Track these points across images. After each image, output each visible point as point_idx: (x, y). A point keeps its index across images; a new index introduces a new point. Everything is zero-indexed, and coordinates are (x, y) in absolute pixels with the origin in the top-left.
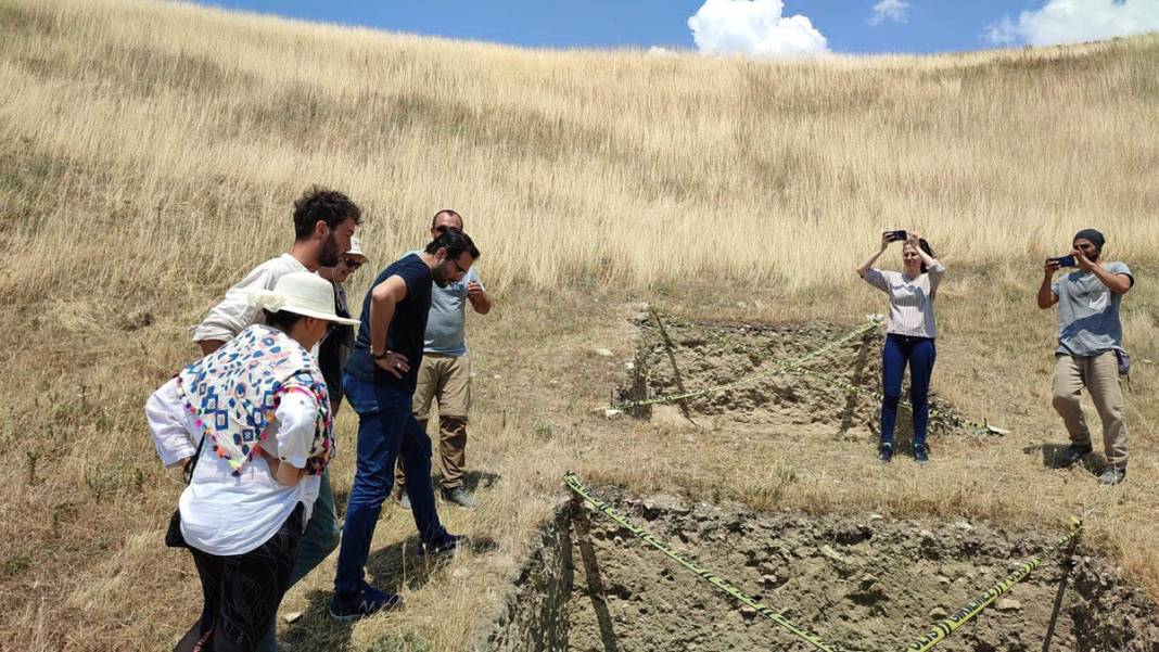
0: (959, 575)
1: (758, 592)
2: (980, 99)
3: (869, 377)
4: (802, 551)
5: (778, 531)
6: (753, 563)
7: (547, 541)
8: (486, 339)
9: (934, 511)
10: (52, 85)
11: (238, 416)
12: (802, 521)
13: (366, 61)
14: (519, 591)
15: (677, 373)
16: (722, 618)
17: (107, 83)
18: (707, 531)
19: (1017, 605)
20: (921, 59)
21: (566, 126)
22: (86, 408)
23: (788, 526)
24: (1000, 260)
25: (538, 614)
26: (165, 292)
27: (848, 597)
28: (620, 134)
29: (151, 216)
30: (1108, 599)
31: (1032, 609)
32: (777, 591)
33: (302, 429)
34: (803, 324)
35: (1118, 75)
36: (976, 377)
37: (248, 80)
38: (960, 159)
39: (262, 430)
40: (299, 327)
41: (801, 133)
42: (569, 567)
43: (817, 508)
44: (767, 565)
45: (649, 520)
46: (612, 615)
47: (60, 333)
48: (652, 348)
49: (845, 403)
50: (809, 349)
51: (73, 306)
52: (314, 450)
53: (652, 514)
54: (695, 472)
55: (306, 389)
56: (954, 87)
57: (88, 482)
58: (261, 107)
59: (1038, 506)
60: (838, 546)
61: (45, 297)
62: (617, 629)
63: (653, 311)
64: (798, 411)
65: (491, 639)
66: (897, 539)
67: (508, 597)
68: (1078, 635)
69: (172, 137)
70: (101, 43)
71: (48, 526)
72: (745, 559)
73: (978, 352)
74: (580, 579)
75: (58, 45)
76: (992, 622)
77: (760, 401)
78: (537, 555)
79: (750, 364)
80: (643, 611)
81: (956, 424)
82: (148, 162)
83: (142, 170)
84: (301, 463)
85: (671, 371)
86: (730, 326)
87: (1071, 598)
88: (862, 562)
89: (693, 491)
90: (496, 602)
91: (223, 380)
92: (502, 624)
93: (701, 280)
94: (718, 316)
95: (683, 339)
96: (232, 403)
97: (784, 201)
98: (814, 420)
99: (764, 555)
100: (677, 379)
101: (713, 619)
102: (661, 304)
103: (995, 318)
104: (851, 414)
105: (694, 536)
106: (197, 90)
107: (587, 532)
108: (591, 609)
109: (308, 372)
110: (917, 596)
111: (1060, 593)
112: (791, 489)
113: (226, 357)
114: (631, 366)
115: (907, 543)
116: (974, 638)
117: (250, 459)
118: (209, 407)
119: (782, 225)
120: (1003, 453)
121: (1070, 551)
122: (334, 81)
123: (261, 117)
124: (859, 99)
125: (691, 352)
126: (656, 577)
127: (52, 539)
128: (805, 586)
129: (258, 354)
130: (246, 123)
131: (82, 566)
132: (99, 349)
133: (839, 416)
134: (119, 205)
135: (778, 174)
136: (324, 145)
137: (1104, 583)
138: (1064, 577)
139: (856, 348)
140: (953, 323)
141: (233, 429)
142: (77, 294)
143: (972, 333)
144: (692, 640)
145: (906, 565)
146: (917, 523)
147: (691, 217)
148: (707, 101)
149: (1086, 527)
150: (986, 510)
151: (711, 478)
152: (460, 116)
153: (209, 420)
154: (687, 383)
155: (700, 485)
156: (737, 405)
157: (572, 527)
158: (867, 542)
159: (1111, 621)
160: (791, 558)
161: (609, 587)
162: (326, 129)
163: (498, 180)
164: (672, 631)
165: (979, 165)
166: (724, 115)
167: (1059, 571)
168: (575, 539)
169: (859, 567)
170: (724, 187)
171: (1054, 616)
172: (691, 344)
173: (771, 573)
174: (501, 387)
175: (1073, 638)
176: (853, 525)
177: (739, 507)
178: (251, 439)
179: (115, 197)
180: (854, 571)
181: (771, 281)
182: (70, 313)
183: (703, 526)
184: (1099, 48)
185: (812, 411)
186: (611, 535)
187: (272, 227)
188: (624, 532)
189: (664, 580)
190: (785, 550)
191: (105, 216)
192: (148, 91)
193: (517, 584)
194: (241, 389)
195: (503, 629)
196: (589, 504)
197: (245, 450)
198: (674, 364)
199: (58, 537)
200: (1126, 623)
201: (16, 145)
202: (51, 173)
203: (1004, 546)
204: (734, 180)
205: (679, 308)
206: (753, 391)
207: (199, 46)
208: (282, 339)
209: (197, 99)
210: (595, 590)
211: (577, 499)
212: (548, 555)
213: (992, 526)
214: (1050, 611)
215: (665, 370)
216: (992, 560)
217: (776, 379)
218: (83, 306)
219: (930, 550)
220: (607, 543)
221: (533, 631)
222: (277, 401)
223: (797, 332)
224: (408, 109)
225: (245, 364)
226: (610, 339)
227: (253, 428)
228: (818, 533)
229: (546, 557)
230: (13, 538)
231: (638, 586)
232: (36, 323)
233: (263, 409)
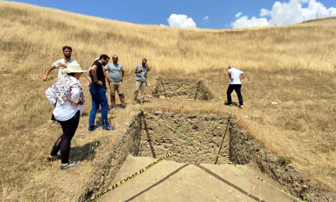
0: (211, 123)
1: (176, 128)
2: (222, 38)
3: (199, 90)
4: (184, 120)
5: (180, 117)
6: (175, 123)
7: (136, 119)
8: (126, 82)
9: (207, 112)
10: (28, 27)
11: (62, 93)
12: (184, 115)
13: (100, 25)
14: (130, 128)
15: (164, 89)
16: (170, 133)
17: (40, 27)
18: (167, 117)
19: (220, 128)
20: (212, 30)
21: (143, 40)
22: (38, 96)
23: (182, 116)
24: (224, 68)
25: (134, 133)
26: (56, 72)
27: (192, 128)
28: (154, 42)
29: (52, 57)
30: (235, 126)
31: (223, 128)
32: (179, 128)
33: (77, 95)
34: (188, 80)
35: (246, 35)
36: (218, 89)
37: (73, 27)
38: (218, 49)
39: (67, 96)
40: (76, 75)
41: (190, 43)
42: (141, 125)
43: (187, 112)
44: (178, 123)
45: (156, 115)
46: (150, 133)
47: (32, 81)
48: (159, 85)
49: (195, 95)
50: (189, 85)
51: (34, 75)
52: (80, 99)
53: (157, 115)
54: (165, 107)
55: (77, 87)
56: (218, 36)
57: (39, 110)
58: (77, 34)
59: (225, 111)
60: (191, 119)
61: (28, 73)
62: (150, 136)
63: (160, 77)
64: (186, 96)
65: (124, 137)
66: (201, 117)
67: (127, 129)
68: (230, 132)
69: (56, 39)
70: (38, 17)
71: (29, 119)
72: (174, 122)
73: (218, 85)
74: (143, 127)
75: (28, 18)
76: (216, 131)
77: (180, 94)
78: (134, 122)
79: (178, 88)
80: (155, 132)
81: (213, 98)
82: (51, 45)
83: (49, 46)
84: (77, 102)
85: (163, 89)
86: (174, 80)
87: (229, 126)
88: (195, 122)
89: (165, 110)
90: (125, 130)
91: (59, 86)
92: (126, 134)
93: (169, 72)
94: (172, 78)
95: (165, 83)
96: (61, 90)
97: (186, 57)
98: (190, 98)
99: (177, 121)
100: (164, 91)
101: (168, 133)
102: (161, 76)
103: (222, 79)
104: (196, 97)
105: (165, 119)
106: (62, 29)
107: (144, 118)
108: (145, 132)
109: (78, 84)
110: (204, 127)
111: (227, 126)
112: (182, 109)
113: (60, 81)
114: (155, 88)
115: (202, 118)
116: (213, 134)
117: (65, 102)
118: (57, 92)
119: (185, 61)
120: (220, 102)
121: (229, 118)
122: (93, 29)
123: (77, 36)
124: (200, 37)
125: (167, 85)
126: (158, 126)
127: (30, 121)
128: (184, 126)
129: (67, 80)
130: (73, 37)
131: (37, 126)
132: (41, 84)
133: (194, 97)
134: (44, 54)
135: (185, 51)
136: (91, 42)
137: (234, 123)
138: (228, 123)
139: (197, 84)
140: (214, 80)
141: (61, 96)
142: (35, 73)
143: (218, 82)
144: (164, 137)
145: (202, 122)
146: (204, 114)
147: (167, 60)
148: (172, 36)
149: (232, 114)
150: (216, 112)
151: (168, 108)
152: (121, 37)
153: (57, 94)
154: (166, 91)
155: (166, 109)
156: (176, 95)
157: (142, 117)
158: (196, 118)
159: (235, 130)
160: (182, 122)
161: (149, 128)
162: (91, 39)
163: (129, 51)
164: (160, 136)
165: (221, 51)
166: (175, 39)
167: (227, 122)
168: (142, 119)
169: (194, 123)
170: (174, 54)
171: (226, 130)
172: (167, 84)
173: (179, 124)
174: (128, 92)
175: (229, 133)
176: (193, 115)
177: (173, 113)
178: (65, 98)
179: (43, 52)
180: (193, 123)
181: (182, 72)
182: (34, 77)
183: (166, 116)
184: (244, 30)
185: (189, 96)
186: (149, 119)
187: (80, 59)
188: (151, 118)
189: (159, 126)
190: (181, 120)
191: (41, 56)
192: (50, 29)
193: (129, 127)
194: (63, 87)
195: (126, 135)
196: (145, 113)
197: (64, 100)
198: (164, 87)
199: (31, 121)
200: (237, 130)
201: (19, 40)
202: (28, 46)
203: (219, 118)
204: (176, 52)
205: (165, 77)
206: (178, 93)
207: (62, 19)
208: (72, 78)
209: (62, 31)
210: (146, 129)
211: (142, 112)
212: (136, 122)
213: (217, 115)
214: (226, 129)
215: (162, 89)
216: (217, 120)
217: (183, 90)
218: (37, 75)
219: (206, 119)
220: (148, 120)
221: (133, 136)
222: (71, 90)
223: (186, 82)
224: (110, 35)
225: (64, 83)
226: (151, 83)
227: (65, 95)
228: (187, 117)
229: (136, 123)
230: (21, 121)
231: (154, 128)
232: (26, 79)
233: (67, 91)
